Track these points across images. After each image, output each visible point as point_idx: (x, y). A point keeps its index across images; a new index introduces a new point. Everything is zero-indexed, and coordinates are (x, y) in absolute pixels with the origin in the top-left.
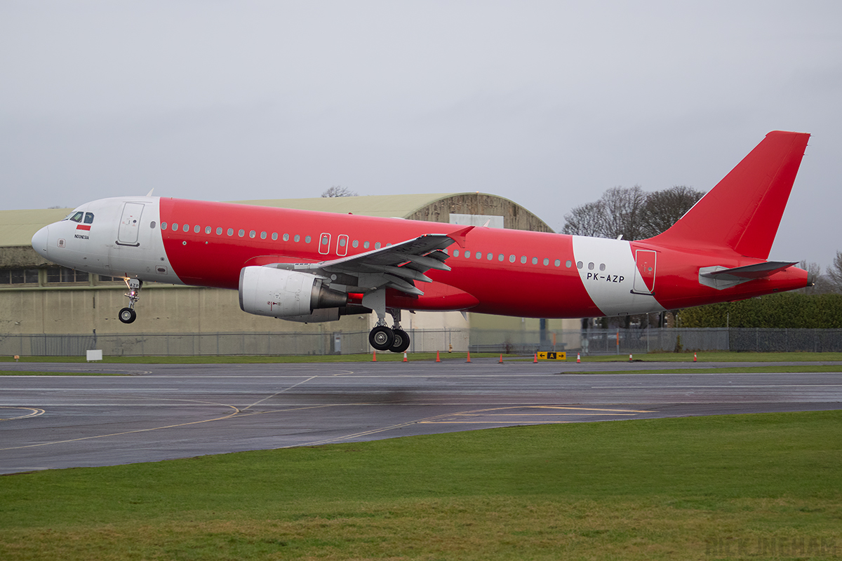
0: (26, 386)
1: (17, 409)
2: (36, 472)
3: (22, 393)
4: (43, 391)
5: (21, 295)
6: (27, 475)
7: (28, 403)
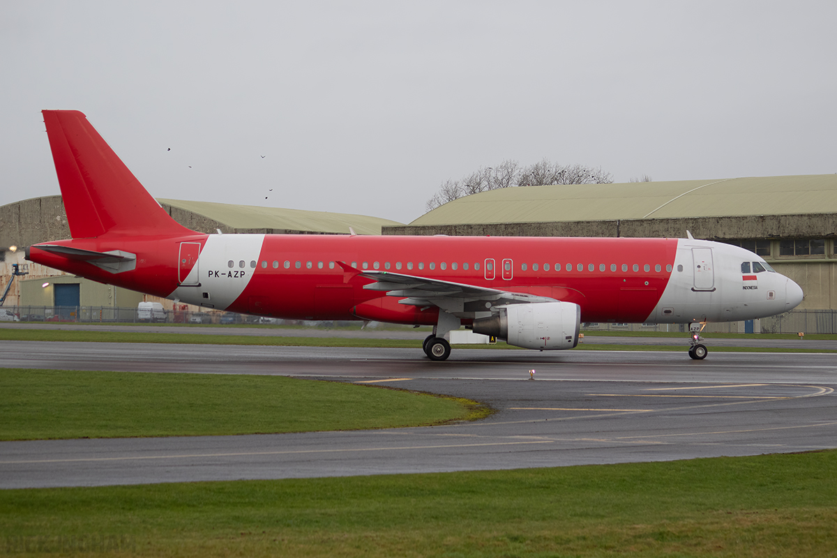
0: (812, 363)
1: (804, 387)
2: (827, 450)
3: (809, 370)
4: (830, 369)
5: (806, 267)
6: (816, 454)
7: (815, 381)
